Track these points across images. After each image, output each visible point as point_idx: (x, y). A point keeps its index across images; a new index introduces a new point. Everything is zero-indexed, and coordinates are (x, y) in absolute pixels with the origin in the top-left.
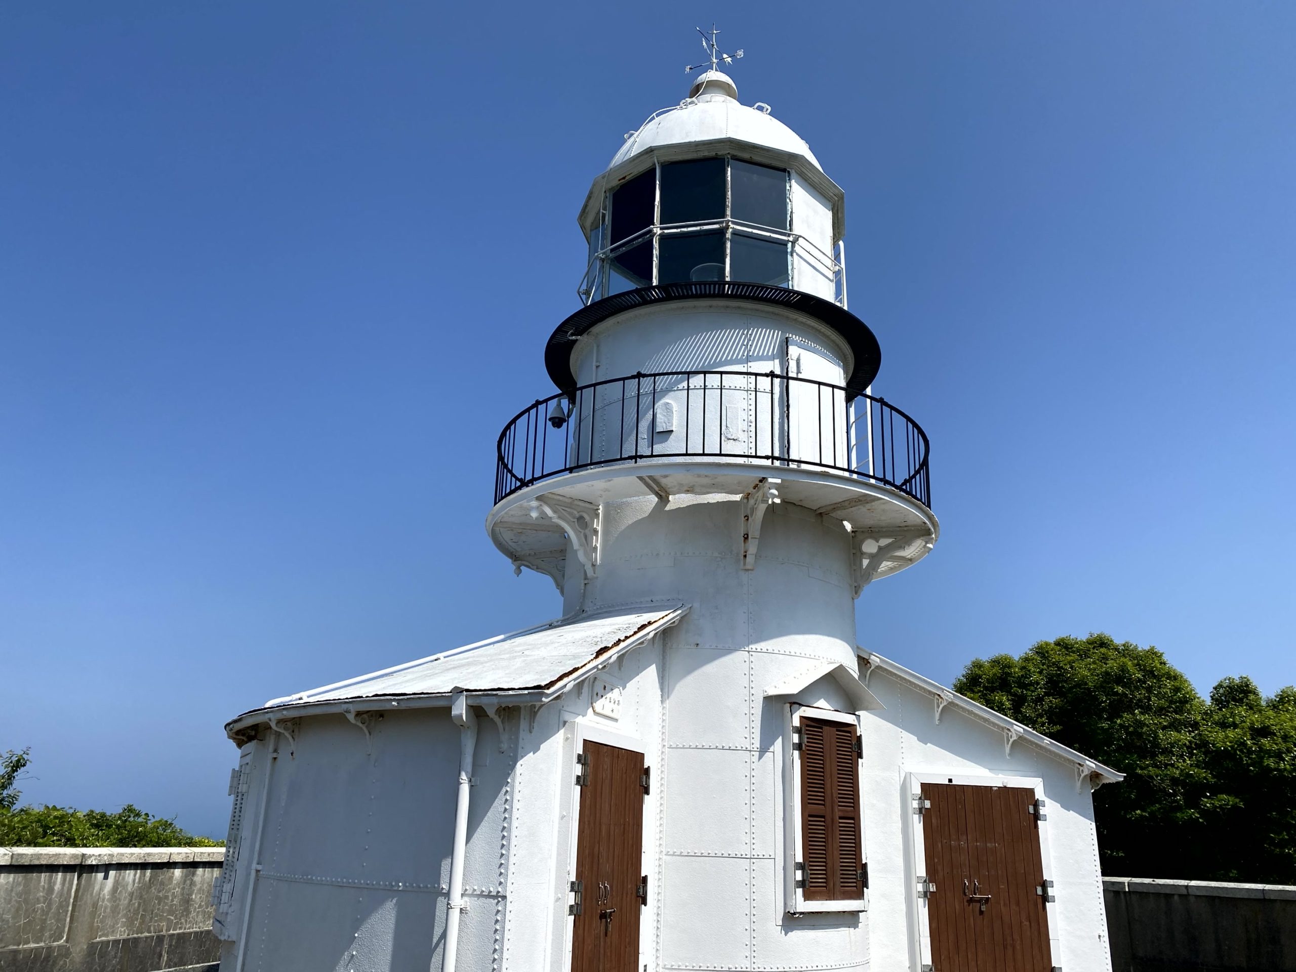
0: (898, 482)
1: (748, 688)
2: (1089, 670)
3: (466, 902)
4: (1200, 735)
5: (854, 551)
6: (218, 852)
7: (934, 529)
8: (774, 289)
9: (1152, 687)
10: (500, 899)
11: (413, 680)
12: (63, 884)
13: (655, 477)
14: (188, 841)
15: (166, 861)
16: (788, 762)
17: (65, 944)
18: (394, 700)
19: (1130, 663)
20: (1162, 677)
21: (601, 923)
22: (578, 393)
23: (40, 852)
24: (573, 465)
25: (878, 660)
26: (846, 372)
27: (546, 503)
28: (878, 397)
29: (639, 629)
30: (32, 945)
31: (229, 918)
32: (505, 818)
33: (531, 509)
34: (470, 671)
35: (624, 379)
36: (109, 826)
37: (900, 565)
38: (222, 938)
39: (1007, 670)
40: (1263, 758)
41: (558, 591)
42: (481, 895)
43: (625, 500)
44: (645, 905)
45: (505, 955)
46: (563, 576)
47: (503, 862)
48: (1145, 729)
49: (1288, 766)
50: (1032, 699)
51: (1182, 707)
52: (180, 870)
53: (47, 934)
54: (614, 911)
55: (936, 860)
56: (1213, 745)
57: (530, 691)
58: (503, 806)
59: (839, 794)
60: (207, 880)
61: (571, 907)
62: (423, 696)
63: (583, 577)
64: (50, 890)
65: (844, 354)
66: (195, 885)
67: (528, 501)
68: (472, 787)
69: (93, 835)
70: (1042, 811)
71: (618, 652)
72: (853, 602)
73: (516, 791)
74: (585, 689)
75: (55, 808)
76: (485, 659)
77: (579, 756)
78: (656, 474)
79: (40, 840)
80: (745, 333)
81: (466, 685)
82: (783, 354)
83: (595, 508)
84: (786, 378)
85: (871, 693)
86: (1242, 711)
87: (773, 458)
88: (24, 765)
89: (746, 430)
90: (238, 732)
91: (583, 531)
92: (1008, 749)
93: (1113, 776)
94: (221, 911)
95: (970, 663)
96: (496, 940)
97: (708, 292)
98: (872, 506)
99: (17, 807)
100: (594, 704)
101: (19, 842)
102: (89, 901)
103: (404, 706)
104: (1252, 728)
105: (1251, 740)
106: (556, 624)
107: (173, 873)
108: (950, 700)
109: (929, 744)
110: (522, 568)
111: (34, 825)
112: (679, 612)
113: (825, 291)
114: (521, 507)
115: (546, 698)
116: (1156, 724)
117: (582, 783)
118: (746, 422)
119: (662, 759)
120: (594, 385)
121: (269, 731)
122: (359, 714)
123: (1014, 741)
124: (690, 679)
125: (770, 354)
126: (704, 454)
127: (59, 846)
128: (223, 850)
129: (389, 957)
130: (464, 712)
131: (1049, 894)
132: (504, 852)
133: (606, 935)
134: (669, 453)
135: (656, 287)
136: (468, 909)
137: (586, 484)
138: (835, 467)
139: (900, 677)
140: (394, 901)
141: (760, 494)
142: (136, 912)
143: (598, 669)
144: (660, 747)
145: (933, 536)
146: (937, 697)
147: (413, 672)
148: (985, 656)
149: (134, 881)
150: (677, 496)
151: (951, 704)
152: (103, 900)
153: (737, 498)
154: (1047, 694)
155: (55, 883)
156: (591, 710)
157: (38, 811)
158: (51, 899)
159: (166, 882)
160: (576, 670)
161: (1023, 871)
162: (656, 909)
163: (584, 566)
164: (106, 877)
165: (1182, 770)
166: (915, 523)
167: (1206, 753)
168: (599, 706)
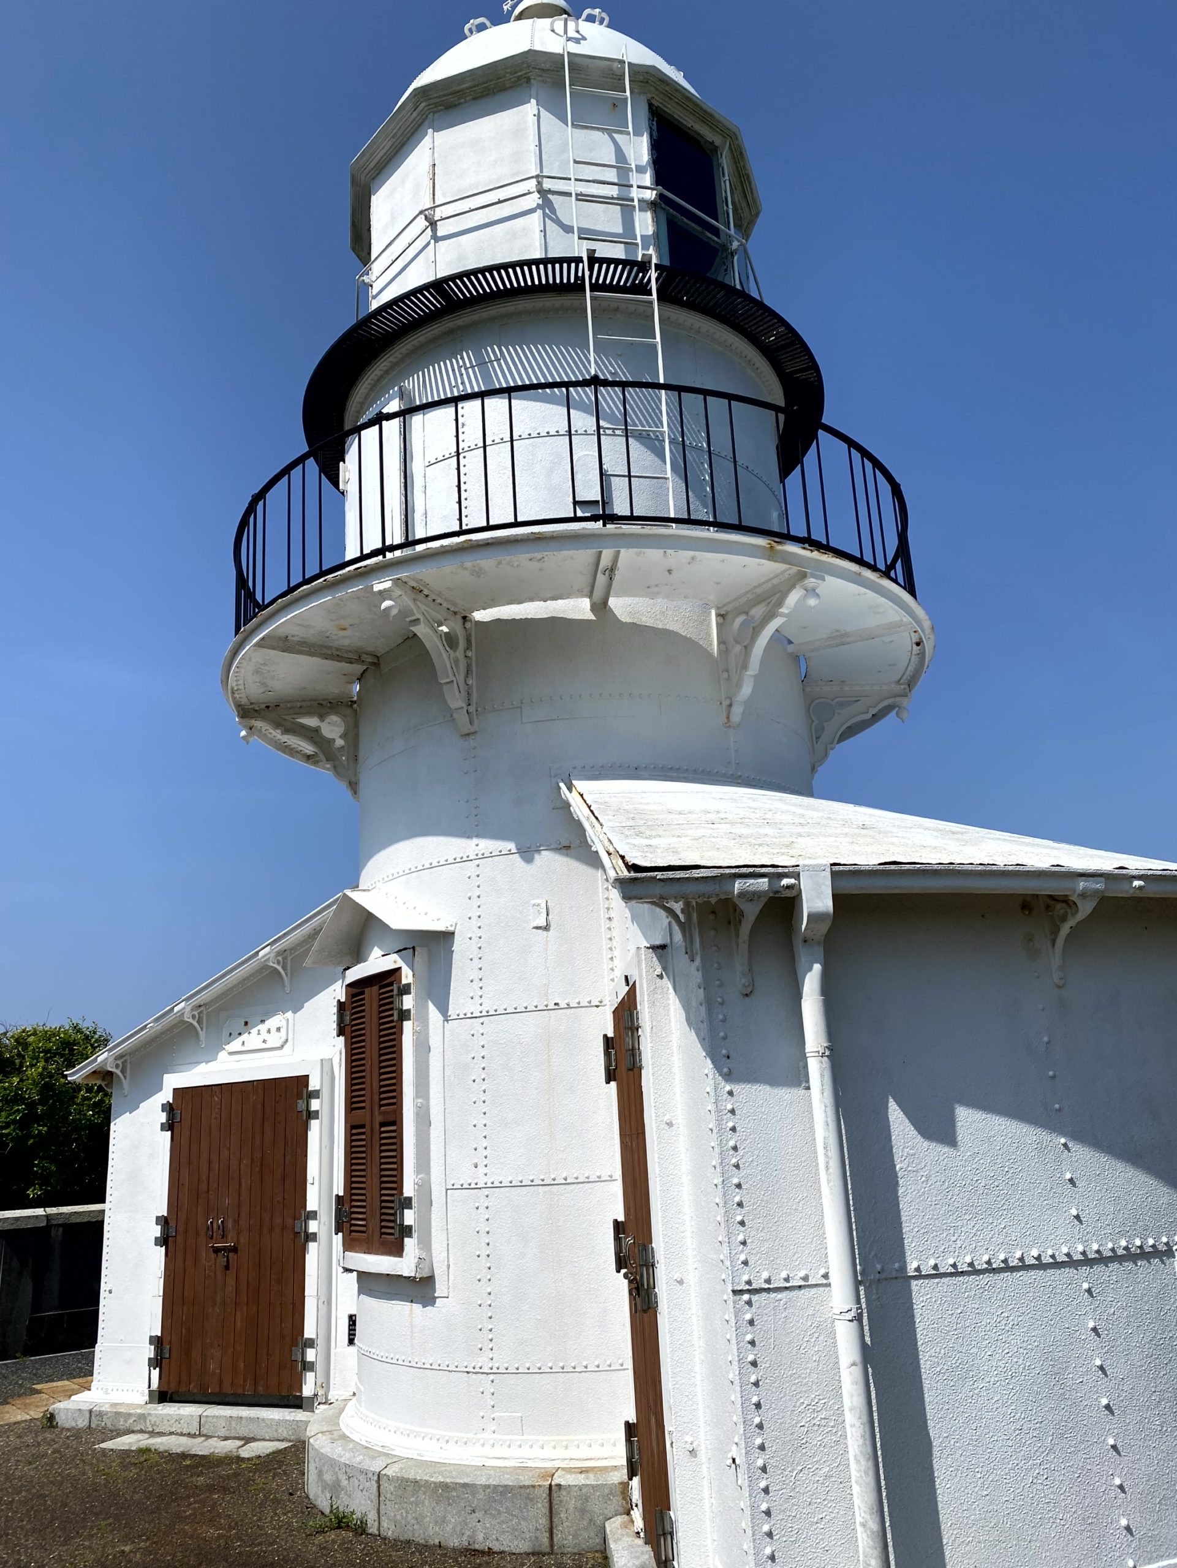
168: (235, 1045)
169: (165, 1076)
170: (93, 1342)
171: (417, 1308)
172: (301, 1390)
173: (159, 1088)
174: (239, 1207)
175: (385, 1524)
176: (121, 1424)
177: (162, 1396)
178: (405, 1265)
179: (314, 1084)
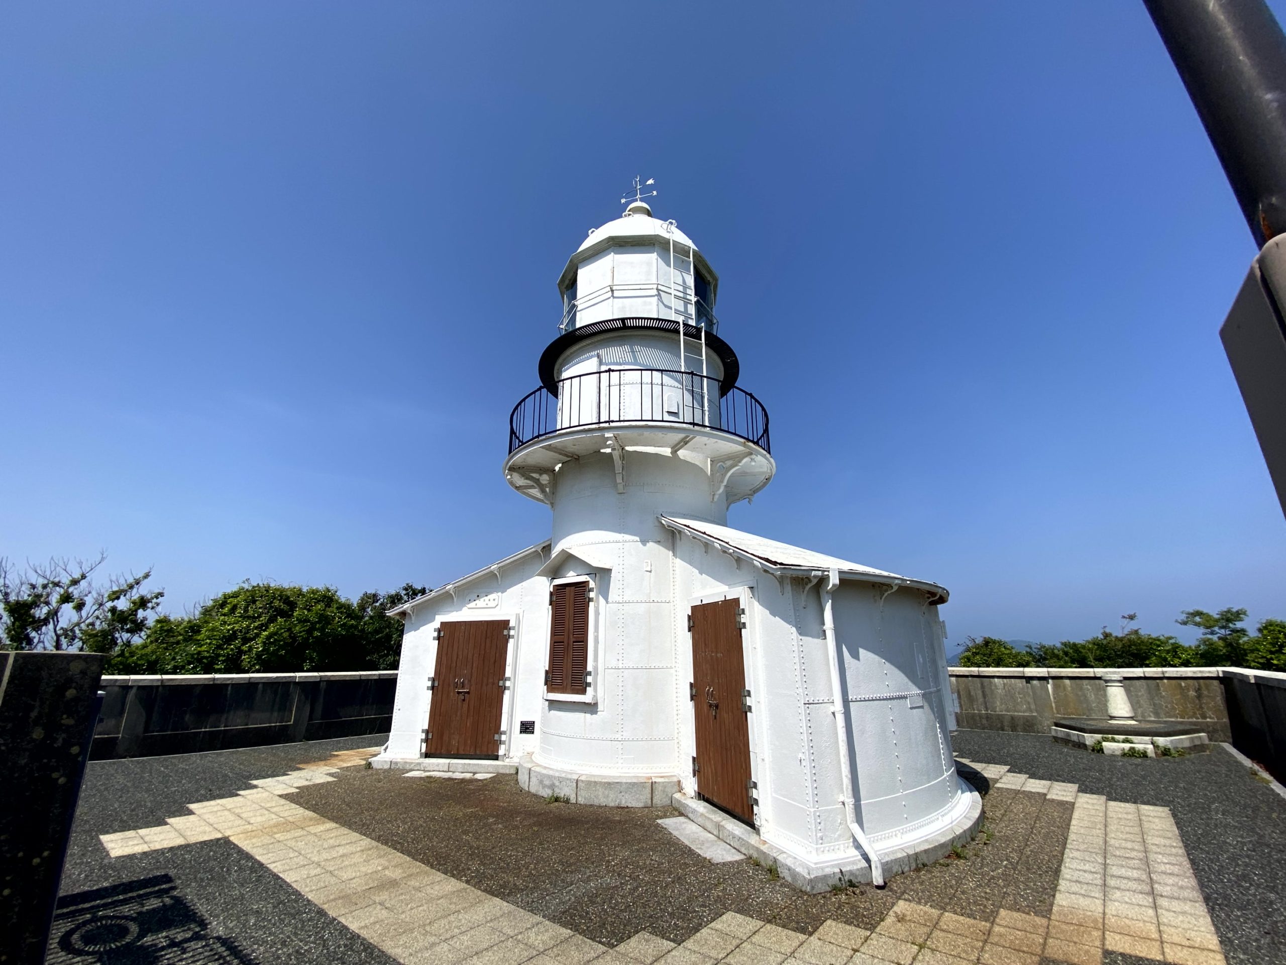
54: (470, 691)
55: (697, 669)
74: (458, 600)
168: (472, 605)
169: (437, 616)
170: (389, 731)
171: (588, 716)
172: (498, 752)
173: (433, 620)
174: (471, 675)
175: (580, 799)
176: (408, 767)
177: (427, 755)
178: (587, 698)
179: (512, 624)
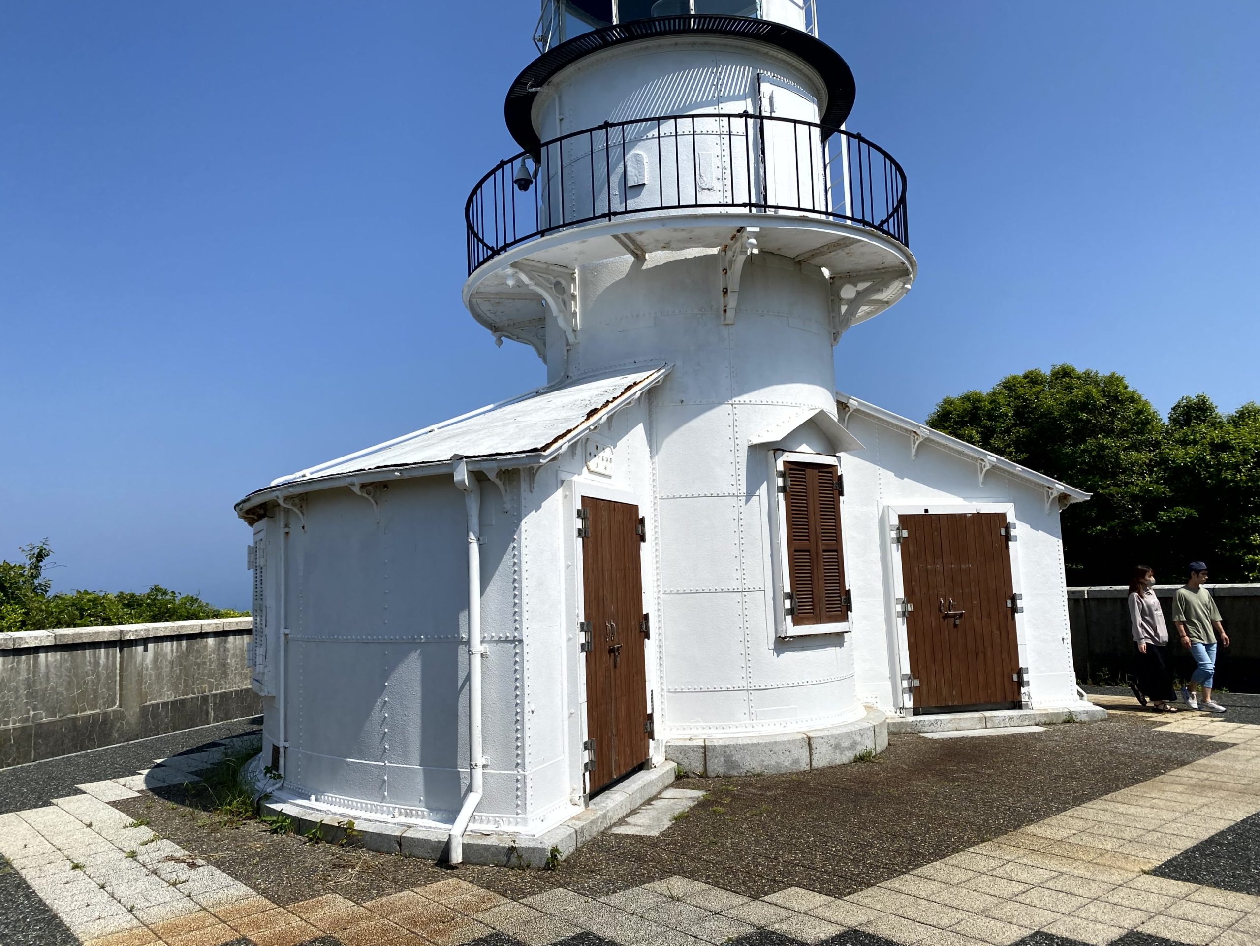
0: (876, 223)
1: (732, 439)
2: (1055, 399)
3: (486, 648)
4: (1160, 453)
5: (833, 298)
6: (246, 621)
7: (913, 269)
8: (742, 20)
9: (1115, 411)
10: (517, 643)
11: (412, 451)
12: (107, 658)
13: (630, 235)
14: (215, 613)
15: (197, 632)
16: (774, 504)
17: (119, 709)
18: (397, 470)
19: (1094, 390)
20: (1126, 401)
21: (610, 657)
22: (543, 150)
23: (81, 632)
24: (544, 228)
25: (856, 403)
26: (820, 109)
27: (521, 270)
28: (855, 133)
29: (625, 389)
30: (89, 712)
31: (266, 678)
32: (515, 571)
33: (506, 277)
34: (466, 439)
35: (590, 130)
36: (140, 605)
37: (877, 309)
38: (262, 694)
39: (977, 404)
40: (1221, 470)
41: (541, 359)
42: (499, 641)
43: (600, 262)
44: (649, 639)
45: (527, 691)
46: (545, 344)
47: (517, 610)
48: (1107, 451)
49: (1244, 478)
50: (1001, 430)
51: (1144, 429)
52: (212, 639)
53: (101, 702)
54: (621, 646)
55: (913, 583)
56: (1173, 462)
57: (528, 454)
58: (513, 560)
59: (823, 529)
60: (240, 646)
61: (582, 645)
62: (423, 465)
63: (564, 343)
64: (97, 664)
65: (817, 89)
66: (229, 651)
67: (503, 269)
68: (481, 546)
69: (127, 614)
70: (1013, 533)
71: (607, 413)
72: (832, 349)
73: (523, 546)
74: (579, 450)
75: (86, 592)
76: (479, 428)
77: (579, 511)
78: (632, 231)
79: (79, 622)
80: (714, 71)
81: (465, 452)
82: (755, 92)
83: (572, 272)
84: (760, 118)
85: (850, 434)
86: (1203, 428)
87: (750, 205)
88: (48, 555)
89: (720, 177)
90: (248, 512)
91: (560, 297)
92: (981, 478)
93: (1080, 496)
94: (258, 672)
95: (941, 401)
96: (517, 679)
97: (672, 28)
98: (850, 249)
99: (51, 594)
100: (588, 463)
101: (59, 624)
102: (134, 671)
103: (406, 475)
104: (1212, 444)
105: (1211, 454)
106: (542, 391)
107: (207, 642)
108: (926, 436)
109: (905, 479)
110: (503, 338)
111: (70, 608)
112: (663, 371)
113: (795, 20)
114: (496, 276)
115: (544, 459)
116: (1118, 447)
117: (583, 535)
118: (720, 169)
119: (655, 510)
120: (560, 139)
121: (277, 508)
122: (363, 486)
123: (988, 470)
124: (676, 435)
125: (741, 93)
126: (679, 207)
127: (97, 625)
128: (251, 619)
129: (419, 701)
130: (466, 477)
131: (1019, 606)
132: (517, 601)
133: (615, 667)
134: (644, 208)
135: (616, 26)
136: (488, 653)
137: (560, 247)
138: (813, 211)
139: (877, 418)
140: (418, 652)
141: (738, 244)
142: (179, 678)
143: (590, 430)
144: (652, 499)
145: (911, 276)
146: (913, 434)
147: (410, 444)
148: (955, 394)
149: (172, 651)
150: (653, 253)
151: (927, 439)
152: (147, 670)
153: (715, 251)
154: (1015, 425)
155: (100, 658)
156: (585, 468)
157: (71, 596)
158: (98, 672)
159: (201, 650)
160: (569, 432)
161: (994, 587)
162: (657, 641)
163: (565, 332)
164: (146, 650)
165: (1141, 487)
166: (893, 264)
167: (1165, 471)
